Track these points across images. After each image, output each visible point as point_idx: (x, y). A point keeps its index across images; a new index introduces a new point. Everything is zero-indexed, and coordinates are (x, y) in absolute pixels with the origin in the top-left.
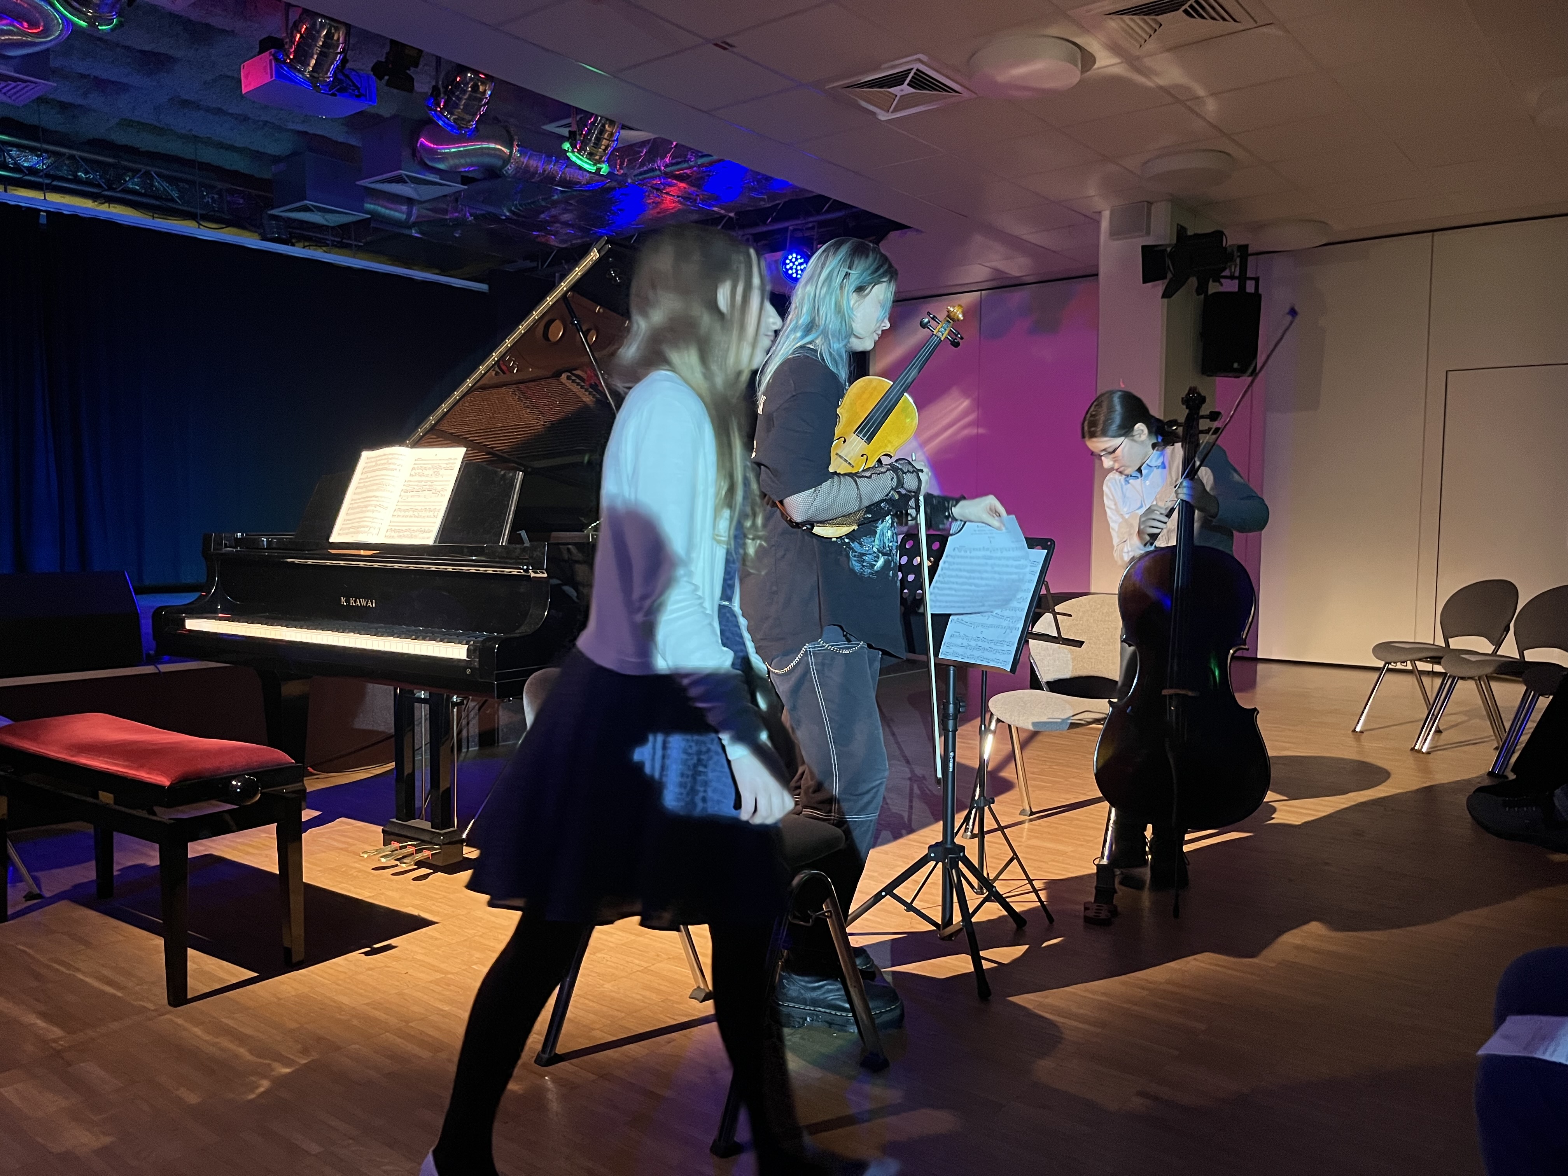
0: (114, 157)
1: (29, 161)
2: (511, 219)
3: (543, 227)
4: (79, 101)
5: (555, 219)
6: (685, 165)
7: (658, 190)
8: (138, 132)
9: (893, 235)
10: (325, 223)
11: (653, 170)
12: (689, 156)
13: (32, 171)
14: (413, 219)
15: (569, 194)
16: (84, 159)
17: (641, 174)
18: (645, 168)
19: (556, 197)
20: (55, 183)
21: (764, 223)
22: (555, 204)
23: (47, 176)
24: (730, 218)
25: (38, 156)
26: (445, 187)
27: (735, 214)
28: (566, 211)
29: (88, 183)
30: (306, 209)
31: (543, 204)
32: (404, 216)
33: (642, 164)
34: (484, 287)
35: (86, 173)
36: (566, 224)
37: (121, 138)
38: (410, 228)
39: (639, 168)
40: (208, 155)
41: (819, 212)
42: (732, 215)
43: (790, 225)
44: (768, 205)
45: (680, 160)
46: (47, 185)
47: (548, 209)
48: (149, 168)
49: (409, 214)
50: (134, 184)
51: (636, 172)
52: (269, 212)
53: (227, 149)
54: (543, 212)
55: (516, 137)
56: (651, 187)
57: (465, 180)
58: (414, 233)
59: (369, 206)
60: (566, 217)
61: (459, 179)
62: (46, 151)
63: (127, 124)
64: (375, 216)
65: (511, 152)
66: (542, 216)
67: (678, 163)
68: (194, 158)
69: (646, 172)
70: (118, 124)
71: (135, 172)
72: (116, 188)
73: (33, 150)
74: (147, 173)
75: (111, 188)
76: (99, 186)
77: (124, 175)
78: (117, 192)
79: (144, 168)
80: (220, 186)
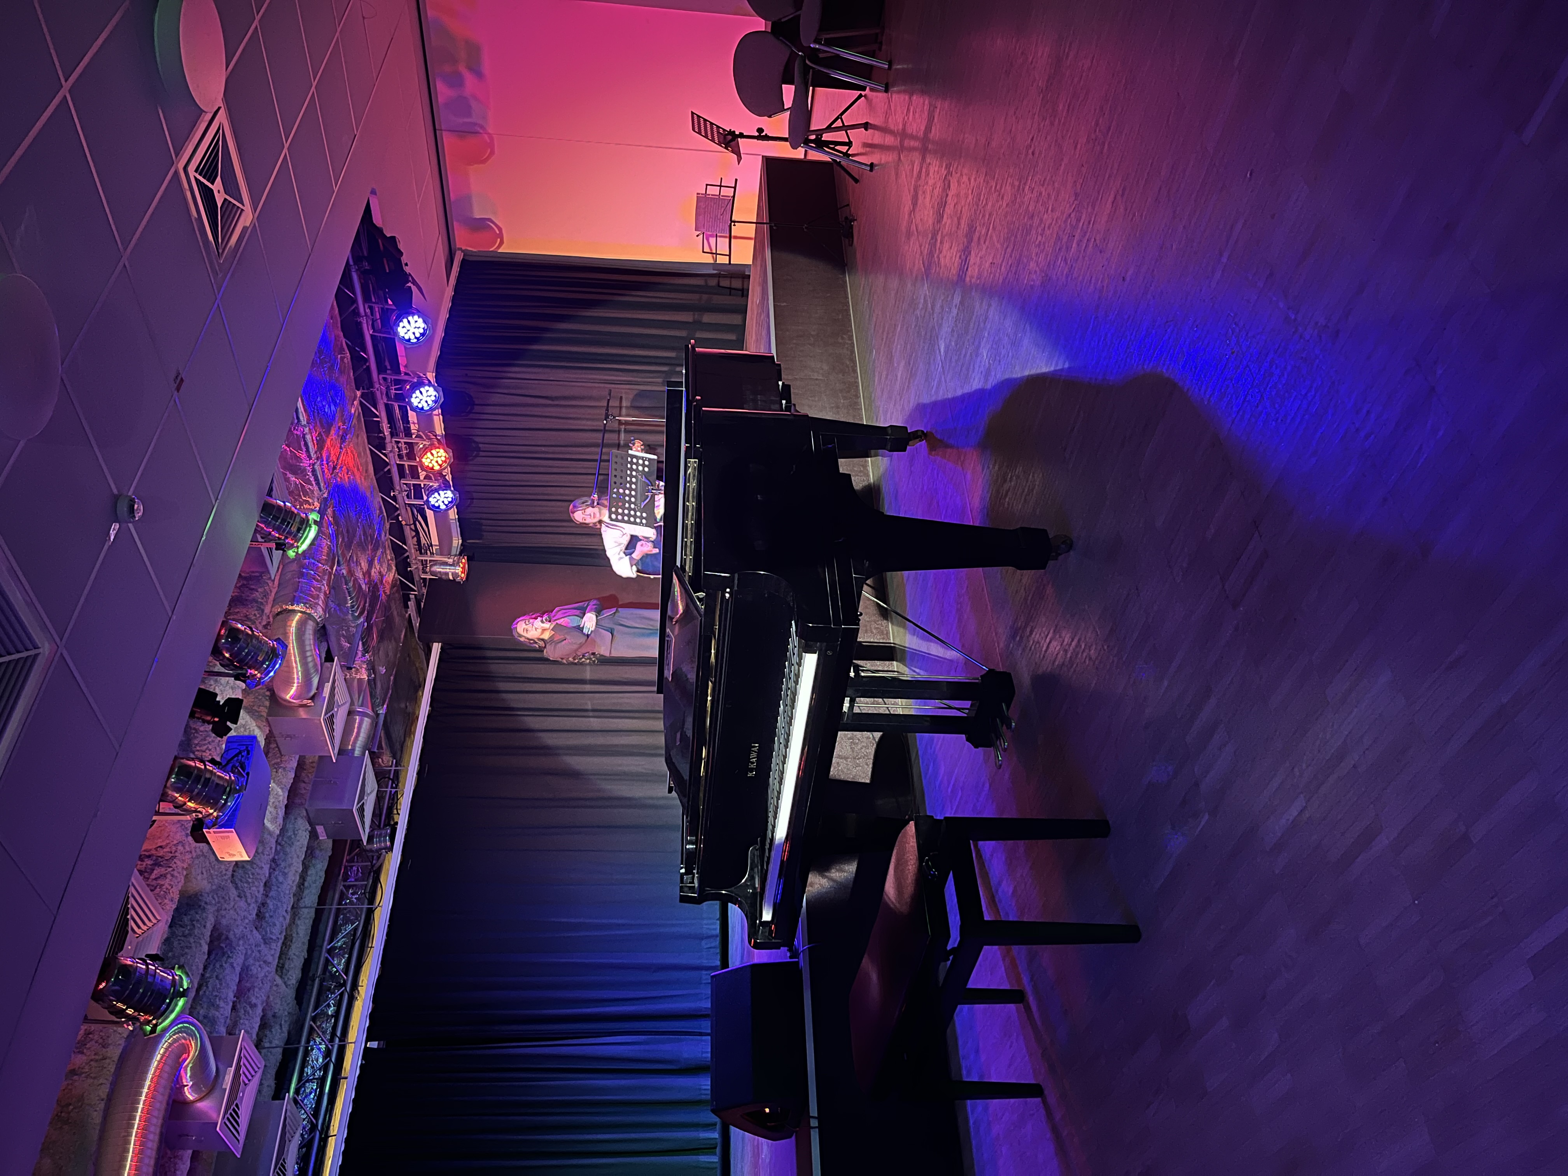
0: (314, 981)
1: (317, 1058)
2: (367, 617)
3: (374, 587)
4: (259, 1011)
5: (368, 573)
6: (308, 437)
7: (334, 468)
8: (289, 959)
9: (377, 221)
10: (374, 794)
11: (314, 471)
12: (299, 433)
13: (328, 1054)
14: (370, 712)
15: (341, 559)
16: (316, 1008)
17: (318, 484)
18: (312, 479)
19: (344, 572)
20: (339, 1034)
21: (366, 360)
22: (351, 573)
23: (332, 1040)
24: (362, 396)
25: (312, 1049)
26: (336, 678)
27: (358, 390)
28: (358, 563)
29: (339, 1005)
30: (361, 810)
31: (351, 584)
32: (366, 719)
33: (308, 482)
34: (436, 647)
35: (329, 1006)
36: (371, 563)
37: (294, 975)
38: (378, 715)
39: (312, 485)
40: (311, 897)
42: (359, 393)
43: (368, 333)
44: (348, 354)
45: (302, 443)
46: (340, 1041)
47: (356, 580)
48: (324, 950)
49: (364, 715)
50: (339, 964)
51: (316, 488)
52: (365, 844)
53: (304, 880)
54: (360, 586)
55: (284, 607)
56: (331, 474)
57: (329, 658)
58: (383, 711)
59: (357, 753)
60: (364, 565)
61: (328, 664)
62: (308, 1042)
63: (281, 969)
64: (366, 746)
65: (299, 612)
66: (364, 586)
67: (306, 444)
68: (313, 910)
69: (316, 479)
70: (281, 977)
71: (327, 962)
72: (344, 980)
73: (307, 1053)
74: (329, 951)
75: (344, 984)
76: (342, 995)
77: (330, 972)
78: (348, 979)
79: (324, 954)
80: (340, 887)
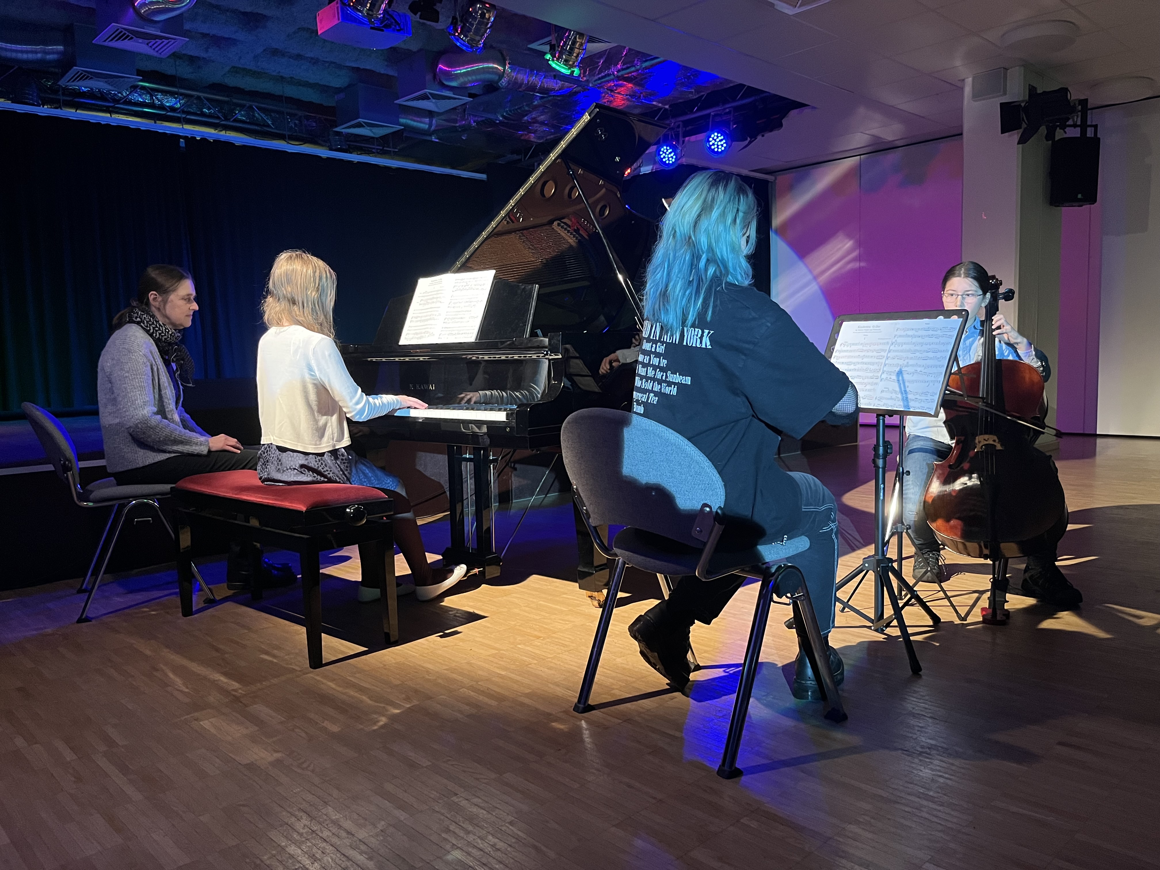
0: (227, 96)
1: (169, 102)
2: (504, 122)
3: (526, 127)
4: (202, 55)
5: (535, 121)
6: (633, 69)
7: (612, 91)
8: (243, 77)
9: (793, 113)
10: (372, 135)
11: (609, 75)
12: (636, 62)
13: (172, 109)
14: (433, 128)
15: (545, 99)
16: (208, 99)
17: (599, 79)
18: (603, 74)
19: (536, 103)
20: (188, 117)
21: (692, 112)
22: (536, 108)
23: (183, 112)
24: (666, 110)
25: (176, 98)
26: (457, 100)
27: (669, 107)
28: (543, 113)
29: (210, 116)
30: (359, 125)
31: (527, 108)
32: (427, 126)
33: (600, 72)
34: (483, 177)
35: (209, 109)
36: (542, 123)
37: (232, 81)
38: (431, 135)
39: (599, 74)
40: (291, 91)
41: (734, 100)
42: (667, 107)
43: (712, 111)
44: (695, 97)
45: (629, 65)
46: (184, 118)
47: (529, 112)
48: (250, 103)
49: (430, 125)
50: (240, 115)
51: (596, 78)
52: (334, 130)
53: (303, 86)
54: (526, 115)
55: (508, 58)
56: (607, 89)
57: (470, 95)
58: (434, 139)
59: (402, 121)
60: (542, 118)
61: (467, 95)
62: (182, 94)
63: (235, 70)
64: (407, 127)
65: (504, 70)
66: (526, 118)
67: (628, 68)
68: (281, 93)
69: (603, 77)
70: (229, 71)
71: (242, 106)
72: (229, 119)
73: (172, 94)
74: (251, 107)
75: (226, 119)
76: (218, 118)
77: (235, 109)
78: (230, 122)
79: (248, 104)
80: (300, 113)
